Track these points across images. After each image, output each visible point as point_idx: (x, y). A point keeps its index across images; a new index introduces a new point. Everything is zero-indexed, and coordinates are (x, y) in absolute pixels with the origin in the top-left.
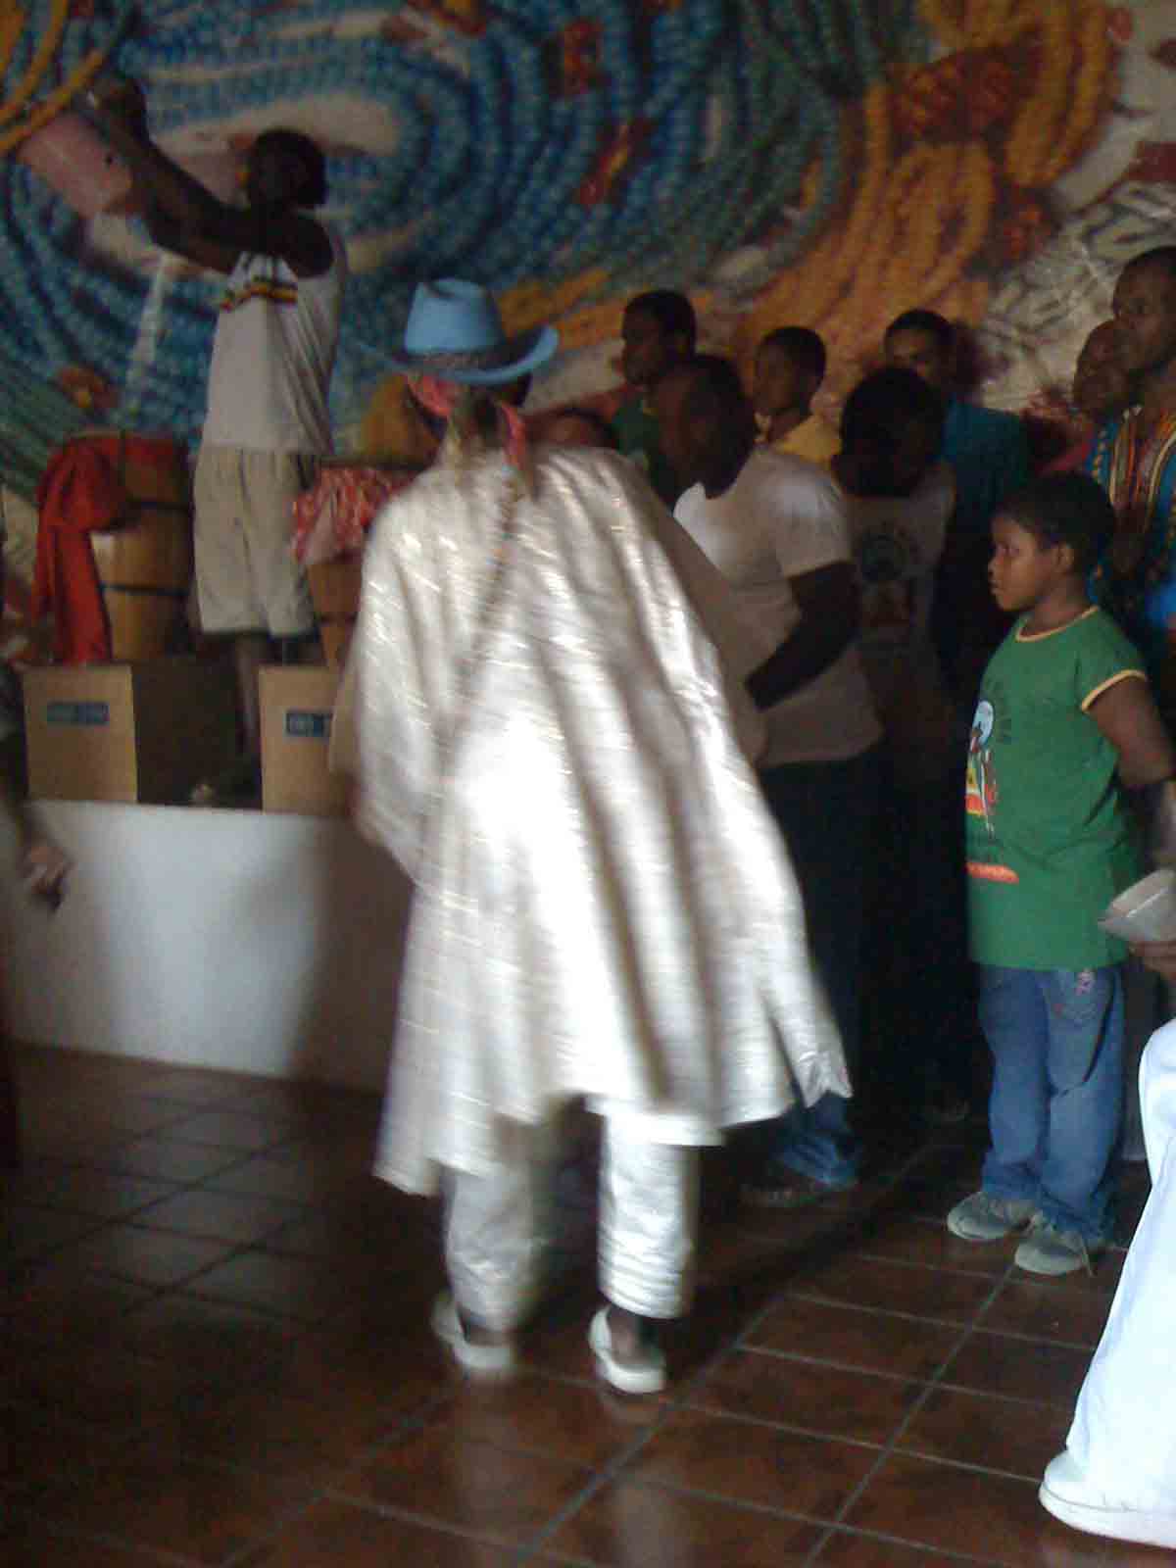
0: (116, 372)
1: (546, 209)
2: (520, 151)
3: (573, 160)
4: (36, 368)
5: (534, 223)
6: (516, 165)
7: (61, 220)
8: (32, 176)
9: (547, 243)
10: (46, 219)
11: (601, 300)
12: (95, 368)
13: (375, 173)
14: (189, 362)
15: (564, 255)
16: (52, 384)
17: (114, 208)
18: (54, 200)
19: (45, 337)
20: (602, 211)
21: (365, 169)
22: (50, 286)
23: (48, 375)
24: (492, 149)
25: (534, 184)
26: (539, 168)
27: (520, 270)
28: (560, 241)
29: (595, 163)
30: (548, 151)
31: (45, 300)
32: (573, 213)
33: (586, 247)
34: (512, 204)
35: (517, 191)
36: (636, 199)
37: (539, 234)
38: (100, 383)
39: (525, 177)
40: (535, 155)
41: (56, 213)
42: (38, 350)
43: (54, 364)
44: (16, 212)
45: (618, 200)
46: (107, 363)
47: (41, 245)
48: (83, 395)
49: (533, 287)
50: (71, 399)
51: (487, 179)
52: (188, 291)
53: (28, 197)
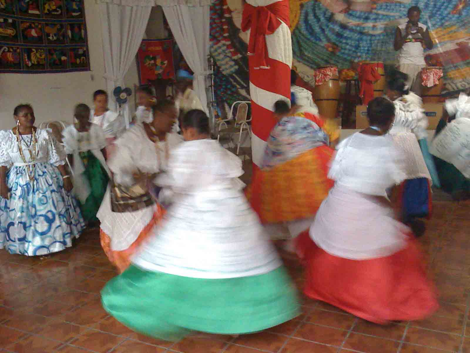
0: (340, 45)
1: (444, 15)
2: (439, 4)
3: (451, 6)
4: (320, 43)
5: (440, 17)
6: (438, 6)
7: (328, 14)
8: (321, 5)
9: (443, 21)
10: (325, 14)
11: (455, 32)
12: (334, 44)
13: (405, 7)
14: (357, 43)
15: (447, 24)
16: (323, 47)
17: (341, 12)
18: (327, 10)
19: (322, 37)
20: (456, 16)
21: (402, 6)
22: (324, 27)
23: (322, 45)
24: (432, 3)
25: (442, 10)
26: (443, 7)
27: (437, 26)
28: (447, 21)
29: (456, 6)
30: (445, 4)
31: (323, 30)
32: (450, 16)
33: (452, 22)
34: (436, 13)
35: (437, 11)
36: (464, 14)
37: (441, 19)
38: (335, 46)
39: (440, 8)
40: (442, 5)
41: (327, 12)
42: (320, 40)
43: (324, 43)
44: (317, 11)
45: (460, 14)
46: (337, 43)
47: (322, 19)
48: (330, 49)
49: (440, 29)
50: (327, 50)
51: (430, 9)
52: (358, 29)
53: (320, 9)
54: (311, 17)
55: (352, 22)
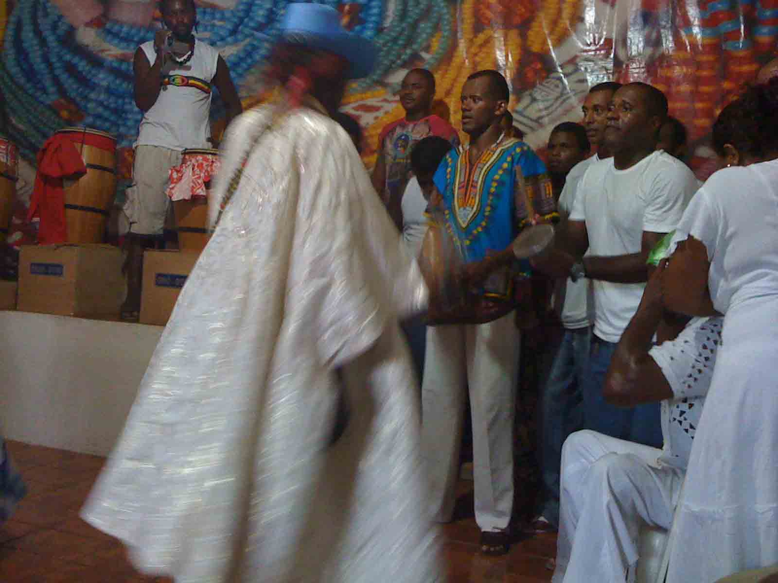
4: (42, 98)
7: (62, 29)
8: (50, 5)
10: (54, 27)
12: (72, 101)
16: (50, 107)
17: (88, 24)
18: (60, 17)
19: (48, 83)
22: (54, 60)
23: (48, 102)
31: (50, 65)
38: (74, 108)
41: (60, 24)
42: (44, 90)
44: (39, 21)
46: (78, 99)
47: (51, 39)
48: (65, 114)
50: (58, 115)
53: (46, 15)
54: (28, 34)
55: (112, 51)
